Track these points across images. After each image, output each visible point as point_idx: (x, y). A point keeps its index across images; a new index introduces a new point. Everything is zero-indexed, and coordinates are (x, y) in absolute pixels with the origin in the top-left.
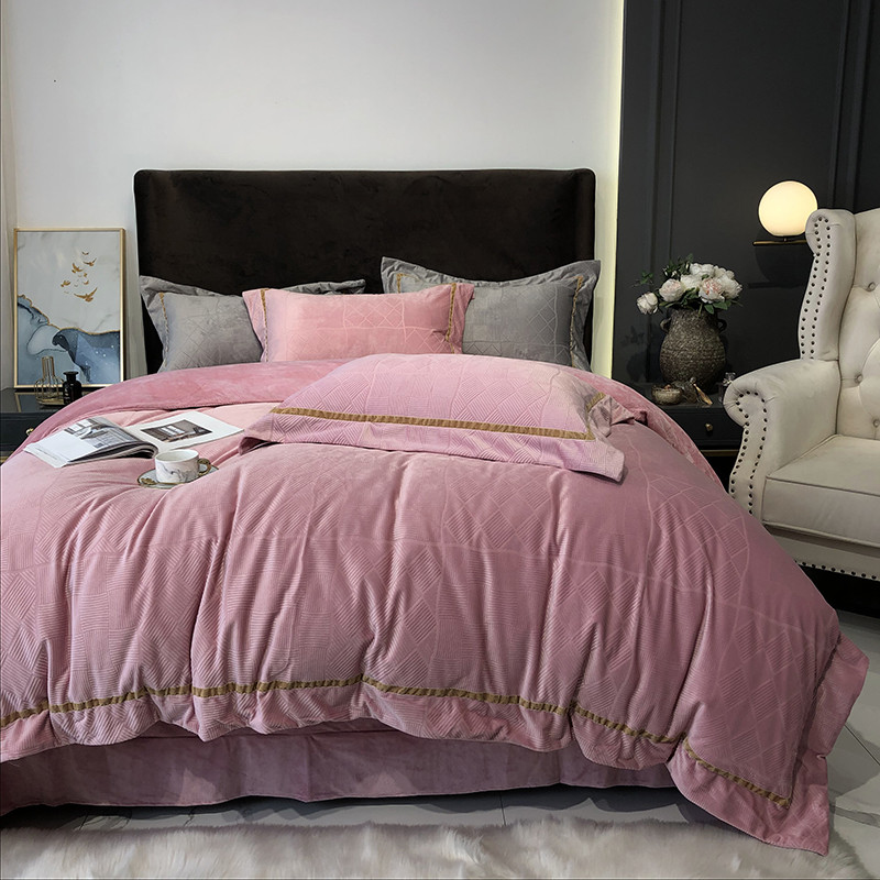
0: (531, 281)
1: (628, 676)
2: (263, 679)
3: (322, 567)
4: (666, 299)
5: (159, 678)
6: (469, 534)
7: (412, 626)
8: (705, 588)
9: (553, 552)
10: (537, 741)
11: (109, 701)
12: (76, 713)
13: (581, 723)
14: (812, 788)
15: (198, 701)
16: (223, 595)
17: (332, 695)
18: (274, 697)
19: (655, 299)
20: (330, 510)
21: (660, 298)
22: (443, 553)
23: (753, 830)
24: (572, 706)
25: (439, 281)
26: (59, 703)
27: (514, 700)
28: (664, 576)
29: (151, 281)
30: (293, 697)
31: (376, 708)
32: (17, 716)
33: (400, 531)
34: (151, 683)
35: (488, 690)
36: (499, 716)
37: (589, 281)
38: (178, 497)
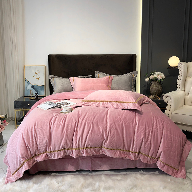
0: (124, 75)
1: (149, 147)
2: (85, 147)
3: (95, 127)
4: (151, 79)
6: (121, 121)
7: (111, 137)
8: (162, 131)
9: (135, 125)
10: (133, 159)
11: (58, 151)
12: (52, 153)
13: (141, 155)
14: (182, 167)
15: (74, 151)
16: (78, 132)
17: (97, 150)
18: (87, 150)
19: (149, 79)
20: (96, 117)
21: (150, 79)
22: (116, 125)
23: (172, 175)
24: (139, 152)
25: (106, 75)
26: (49, 151)
27: (129, 151)
28: (155, 129)
29: (51, 76)
30: (90, 150)
31: (105, 152)
32: (41, 153)
33: (108, 121)
34: (66, 148)
35: (124, 149)
36: (126, 154)
37: (135, 75)
38: (69, 115)
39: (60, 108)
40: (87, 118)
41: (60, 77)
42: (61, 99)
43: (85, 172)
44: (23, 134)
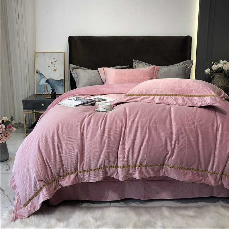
0: (174, 66)
2: (138, 163)
5: (109, 163)
6: (194, 125)
7: (180, 149)
9: (217, 129)
10: (213, 182)
11: (95, 169)
12: (85, 173)
13: (224, 178)
15: (120, 170)
16: (127, 140)
17: (156, 168)
18: (141, 169)
19: (210, 70)
22: (187, 130)
24: (222, 173)
25: (148, 66)
26: (81, 170)
27: (206, 171)
29: (73, 66)
30: (146, 169)
31: (168, 173)
32: (69, 174)
34: (107, 165)
35: (199, 168)
36: (202, 176)
37: (190, 66)
38: (110, 114)
39: (93, 105)
40: (139, 119)
41: (85, 68)
42: (92, 94)
43: (134, 203)
44: (39, 143)
